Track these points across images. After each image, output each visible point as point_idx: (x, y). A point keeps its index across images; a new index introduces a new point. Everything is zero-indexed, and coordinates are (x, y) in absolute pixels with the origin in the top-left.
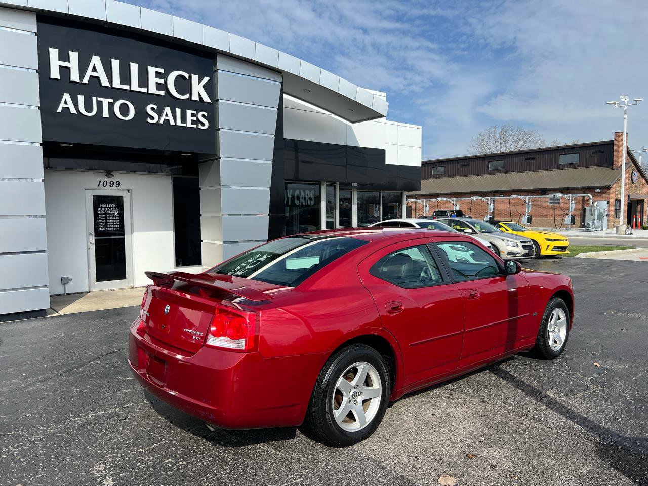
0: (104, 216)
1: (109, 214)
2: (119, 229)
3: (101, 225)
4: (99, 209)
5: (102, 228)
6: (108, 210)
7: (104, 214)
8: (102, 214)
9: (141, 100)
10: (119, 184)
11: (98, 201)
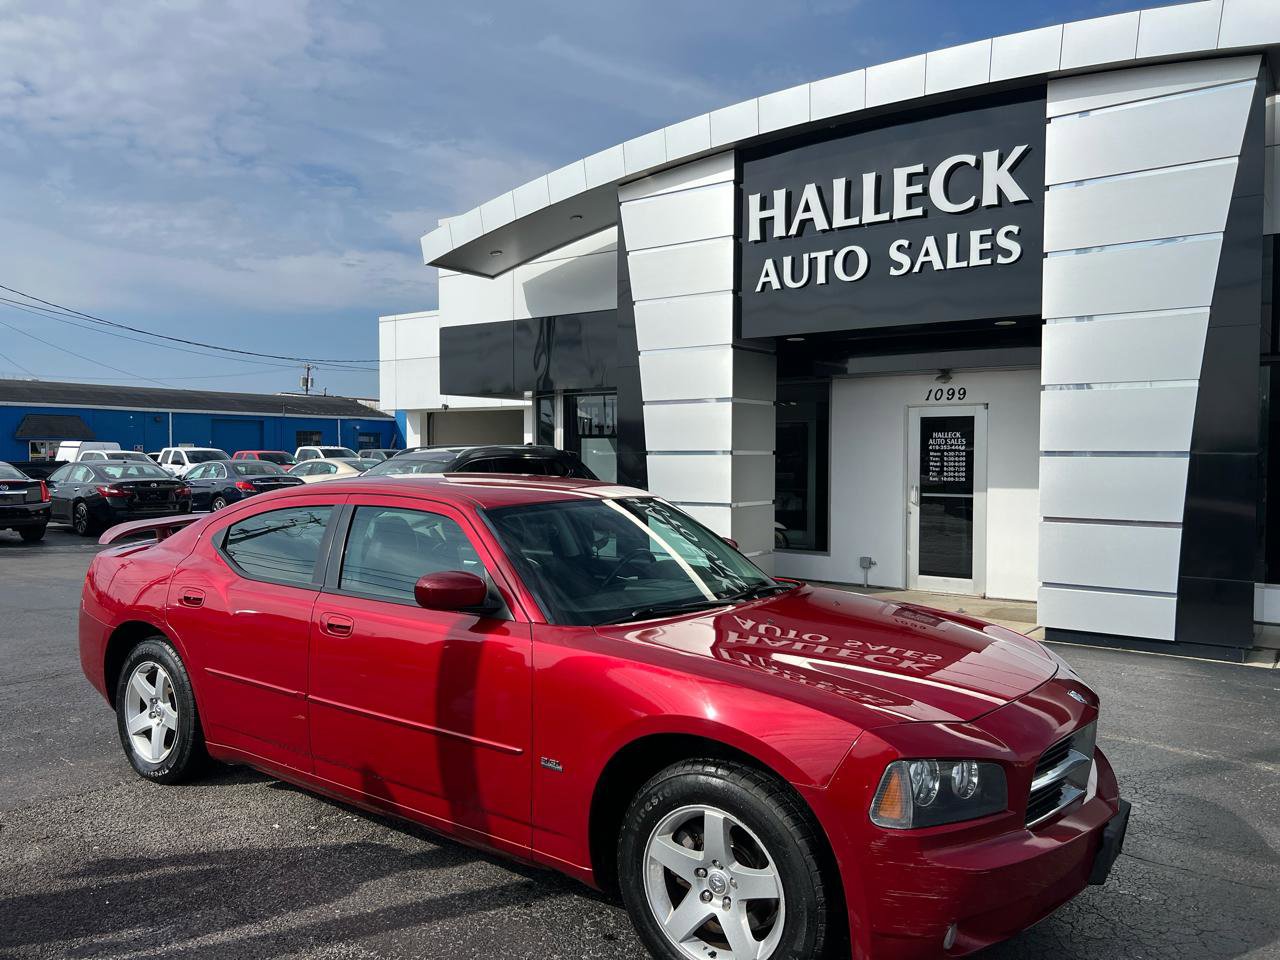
0: (939, 454)
1: (947, 451)
2: (964, 479)
3: (933, 471)
4: (931, 441)
5: (934, 477)
6: (946, 444)
7: (939, 451)
8: (935, 451)
9: (876, 237)
10: (965, 393)
11: (929, 426)
